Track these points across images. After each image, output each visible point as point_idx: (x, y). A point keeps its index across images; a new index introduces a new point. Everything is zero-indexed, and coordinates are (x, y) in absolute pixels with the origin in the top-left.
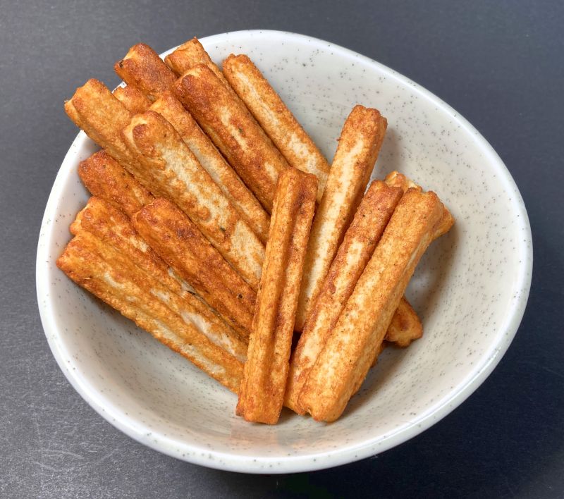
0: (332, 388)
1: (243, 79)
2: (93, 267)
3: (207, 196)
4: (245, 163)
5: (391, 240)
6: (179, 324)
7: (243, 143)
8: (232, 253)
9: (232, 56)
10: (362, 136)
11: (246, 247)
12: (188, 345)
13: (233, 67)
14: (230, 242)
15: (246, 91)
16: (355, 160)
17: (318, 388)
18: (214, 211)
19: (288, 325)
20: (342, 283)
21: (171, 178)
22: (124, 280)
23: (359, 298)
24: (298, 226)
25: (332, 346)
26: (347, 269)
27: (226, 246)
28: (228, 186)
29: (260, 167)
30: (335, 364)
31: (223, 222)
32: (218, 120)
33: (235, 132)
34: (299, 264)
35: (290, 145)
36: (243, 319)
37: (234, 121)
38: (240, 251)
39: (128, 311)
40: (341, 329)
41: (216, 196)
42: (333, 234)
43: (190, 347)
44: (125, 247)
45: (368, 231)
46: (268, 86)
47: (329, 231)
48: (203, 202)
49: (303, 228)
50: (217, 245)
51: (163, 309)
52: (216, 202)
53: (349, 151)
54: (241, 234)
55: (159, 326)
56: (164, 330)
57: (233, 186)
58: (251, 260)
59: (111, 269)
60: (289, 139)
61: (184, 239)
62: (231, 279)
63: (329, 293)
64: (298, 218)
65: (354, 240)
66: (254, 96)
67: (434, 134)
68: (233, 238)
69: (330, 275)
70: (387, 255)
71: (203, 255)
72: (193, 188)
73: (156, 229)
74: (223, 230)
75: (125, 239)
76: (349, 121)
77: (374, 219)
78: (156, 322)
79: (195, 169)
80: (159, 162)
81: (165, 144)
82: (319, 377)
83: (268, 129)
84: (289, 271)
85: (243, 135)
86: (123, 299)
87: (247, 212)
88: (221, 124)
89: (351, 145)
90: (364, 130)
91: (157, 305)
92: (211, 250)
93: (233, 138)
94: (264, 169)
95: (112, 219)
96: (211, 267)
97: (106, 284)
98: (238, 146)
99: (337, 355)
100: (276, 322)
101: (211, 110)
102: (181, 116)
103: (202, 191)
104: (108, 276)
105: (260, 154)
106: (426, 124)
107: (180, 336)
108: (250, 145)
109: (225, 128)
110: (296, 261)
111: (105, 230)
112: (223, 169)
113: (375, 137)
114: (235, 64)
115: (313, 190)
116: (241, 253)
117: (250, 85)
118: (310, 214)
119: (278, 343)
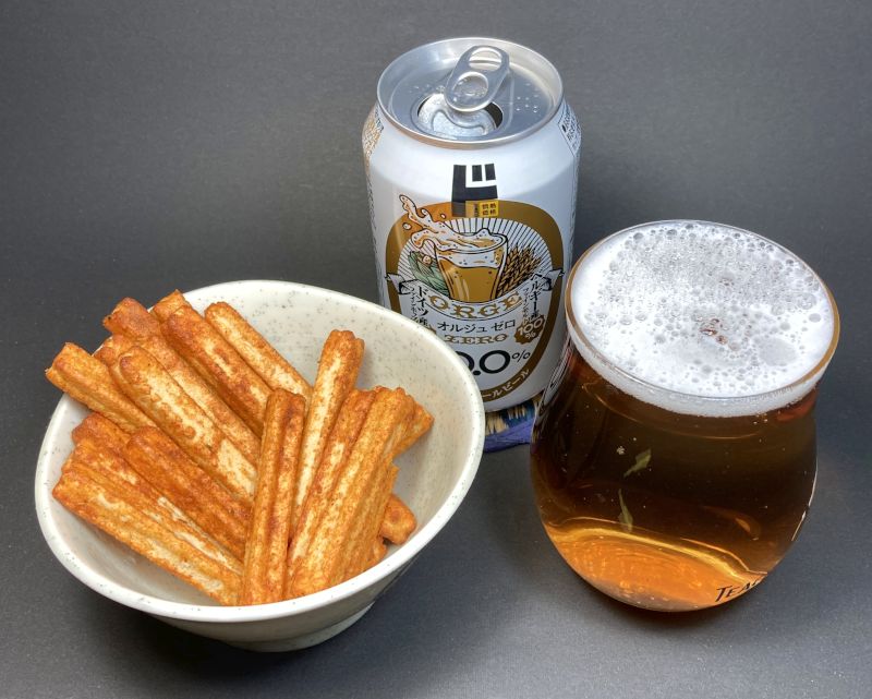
0: (323, 569)
1: (224, 323)
2: (87, 489)
3: (191, 417)
4: (230, 387)
5: (368, 433)
6: (174, 539)
7: (227, 370)
8: (221, 469)
9: (213, 305)
10: (339, 355)
11: (234, 464)
12: (183, 562)
13: (214, 314)
14: (217, 458)
15: (228, 332)
16: (335, 376)
17: (309, 573)
18: (199, 431)
19: (283, 526)
20: (326, 483)
21: (156, 401)
22: (116, 500)
23: (343, 489)
24: (287, 438)
25: (320, 533)
26: (331, 469)
27: (214, 462)
28: (214, 411)
29: (246, 391)
30: (324, 549)
31: (209, 440)
32: (202, 350)
33: (219, 360)
34: (291, 472)
35: (275, 376)
36: (237, 531)
37: (218, 351)
38: (227, 466)
39: (123, 534)
40: (328, 517)
41: (200, 417)
42: (319, 443)
43: (187, 565)
44: (115, 479)
45: (348, 432)
46: (248, 326)
47: (314, 441)
48: (187, 422)
49: (292, 440)
50: (205, 463)
51: (157, 525)
52: (200, 423)
53: (329, 369)
54: (228, 451)
55: (154, 546)
56: (159, 549)
57: (218, 412)
58: (239, 475)
59: (104, 490)
60: (274, 371)
61: (174, 459)
62: (222, 496)
63: (316, 493)
64: (288, 431)
65: (336, 443)
66: (235, 337)
67: (405, 347)
68: (220, 455)
69: (317, 478)
70: (365, 447)
71: (192, 474)
72: (178, 410)
73: (148, 449)
74: (210, 448)
75: (114, 472)
76: (328, 344)
77: (353, 421)
78: (150, 541)
79: (178, 394)
80: (144, 387)
81: (149, 371)
82: (310, 563)
83: (252, 363)
84: (281, 479)
85: (228, 363)
86: (116, 522)
87: (235, 435)
88: (206, 354)
89: (330, 364)
90: (340, 350)
91: (150, 523)
92: (200, 471)
93: (217, 365)
94: (249, 391)
95: (101, 455)
96: (200, 483)
97: (101, 507)
98: (223, 372)
99: (325, 541)
100: (271, 525)
101: (196, 342)
102: (164, 352)
103: (186, 412)
104: (101, 498)
105: (244, 378)
106: (397, 340)
107: (175, 553)
108: (235, 370)
109: (210, 357)
110: (287, 470)
111: (95, 464)
112: (207, 396)
113: (351, 354)
114: (216, 311)
115: (300, 407)
116: (229, 469)
117: (231, 327)
118: (299, 428)
119: (274, 544)
